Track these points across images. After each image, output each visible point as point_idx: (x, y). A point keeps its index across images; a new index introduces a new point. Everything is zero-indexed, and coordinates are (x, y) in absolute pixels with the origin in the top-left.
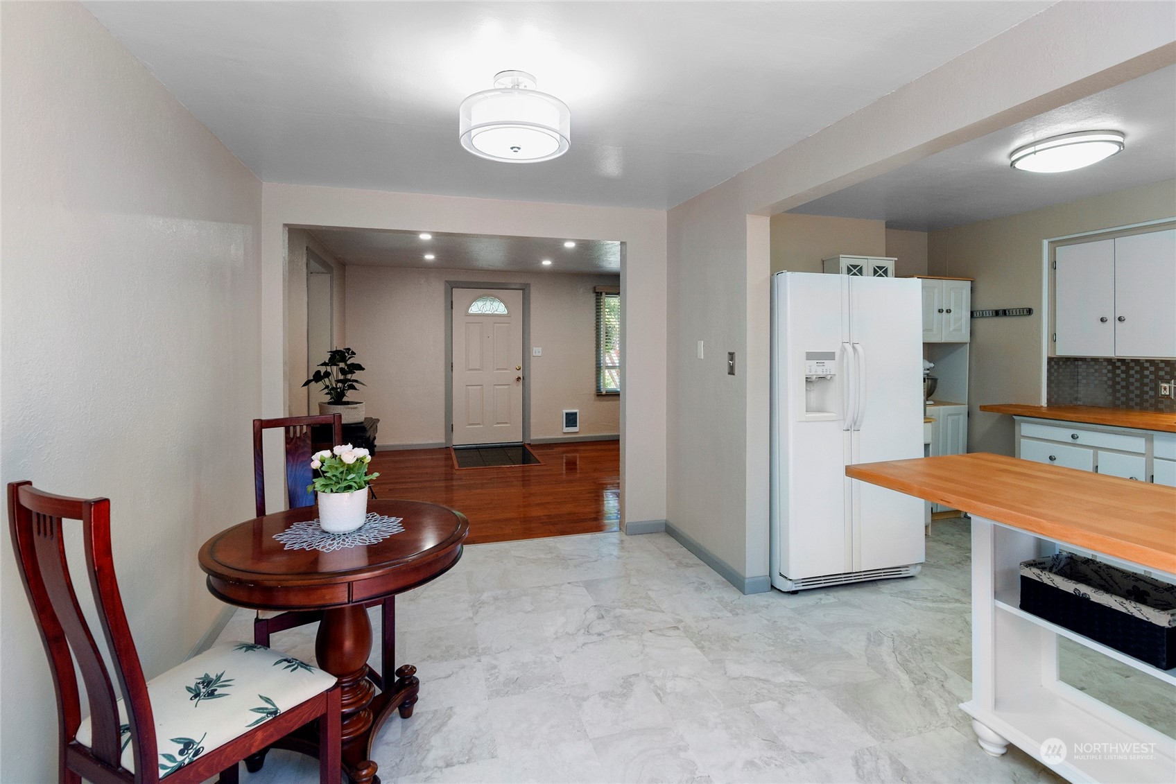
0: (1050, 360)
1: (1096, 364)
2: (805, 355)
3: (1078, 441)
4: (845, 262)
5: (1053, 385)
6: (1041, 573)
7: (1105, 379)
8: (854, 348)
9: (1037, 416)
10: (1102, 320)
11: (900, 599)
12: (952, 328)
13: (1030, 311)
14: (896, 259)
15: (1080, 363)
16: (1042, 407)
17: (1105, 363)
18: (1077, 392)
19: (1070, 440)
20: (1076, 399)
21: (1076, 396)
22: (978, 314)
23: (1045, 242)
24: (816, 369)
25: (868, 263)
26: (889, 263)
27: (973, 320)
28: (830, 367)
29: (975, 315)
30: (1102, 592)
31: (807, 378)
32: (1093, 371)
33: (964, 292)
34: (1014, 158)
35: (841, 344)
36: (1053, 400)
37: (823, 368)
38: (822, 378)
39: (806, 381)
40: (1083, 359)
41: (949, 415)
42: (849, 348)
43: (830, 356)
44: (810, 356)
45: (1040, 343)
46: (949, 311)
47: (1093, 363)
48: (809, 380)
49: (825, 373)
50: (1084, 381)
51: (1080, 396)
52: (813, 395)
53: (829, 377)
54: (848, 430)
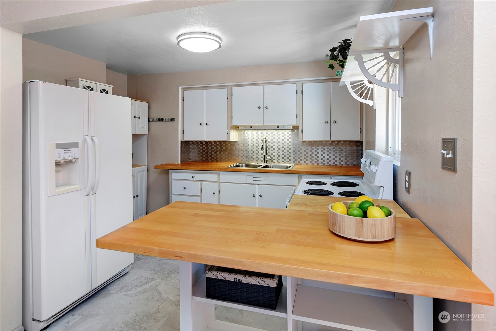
0: (182, 142)
1: (196, 143)
2: (54, 146)
3: (195, 179)
4: (82, 83)
5: (182, 153)
6: (217, 273)
7: (200, 149)
8: (92, 140)
9: (179, 169)
10: (201, 124)
11: (122, 294)
12: (140, 127)
13: (173, 120)
14: (113, 86)
15: (191, 143)
16: (179, 164)
17: (200, 143)
18: (190, 156)
19: (191, 179)
20: (190, 159)
21: (189, 157)
22: (152, 120)
23: (180, 88)
24: (63, 155)
25: (98, 86)
26: (109, 88)
27: (149, 123)
28: (74, 153)
29: (150, 120)
30: (247, 276)
31: (56, 162)
32: (195, 146)
33: (146, 108)
34: (179, 39)
35: (83, 137)
36: (182, 160)
37: (69, 154)
38: (69, 162)
39: (56, 164)
40: (192, 141)
41: (139, 172)
42: (88, 139)
43: (75, 145)
44: (59, 146)
45: (178, 134)
46: (139, 118)
47: (195, 143)
48: (58, 164)
49: (71, 158)
50: (192, 151)
51: (191, 157)
52: (61, 174)
53: (74, 160)
54: (88, 195)
